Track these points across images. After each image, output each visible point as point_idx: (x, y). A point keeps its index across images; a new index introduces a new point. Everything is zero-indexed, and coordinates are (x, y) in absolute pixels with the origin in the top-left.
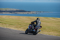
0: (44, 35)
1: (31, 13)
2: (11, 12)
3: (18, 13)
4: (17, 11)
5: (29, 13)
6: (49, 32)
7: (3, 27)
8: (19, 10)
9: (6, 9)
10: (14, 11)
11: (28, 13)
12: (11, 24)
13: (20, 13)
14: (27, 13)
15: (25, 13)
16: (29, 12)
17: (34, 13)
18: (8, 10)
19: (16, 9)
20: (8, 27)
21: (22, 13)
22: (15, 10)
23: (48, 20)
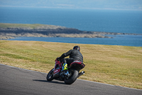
0: (125, 89)
1: (94, 35)
2: (45, 32)
3: (63, 35)
4: (60, 31)
5: (89, 36)
6: (137, 81)
7: (27, 69)
8: (65, 29)
9: (33, 25)
10: (54, 32)
11: (85, 35)
12: (46, 63)
13: (68, 35)
14: (83, 36)
15: (78, 36)
16: (88, 33)
17: (99, 35)
18: (38, 28)
19: (58, 27)
20: (39, 70)
21: (71, 36)
22: (55, 27)
23: (135, 53)
